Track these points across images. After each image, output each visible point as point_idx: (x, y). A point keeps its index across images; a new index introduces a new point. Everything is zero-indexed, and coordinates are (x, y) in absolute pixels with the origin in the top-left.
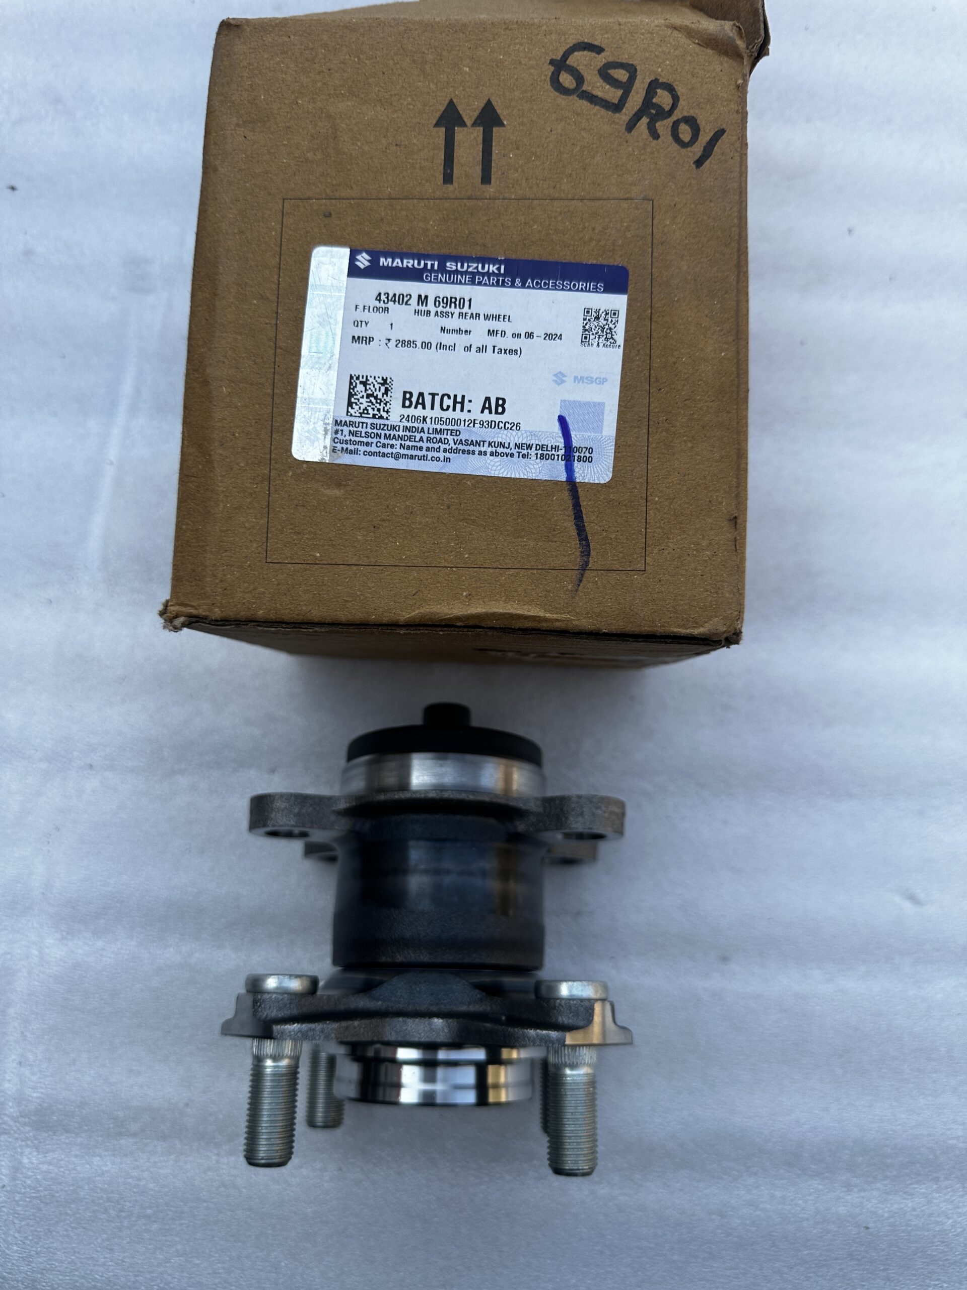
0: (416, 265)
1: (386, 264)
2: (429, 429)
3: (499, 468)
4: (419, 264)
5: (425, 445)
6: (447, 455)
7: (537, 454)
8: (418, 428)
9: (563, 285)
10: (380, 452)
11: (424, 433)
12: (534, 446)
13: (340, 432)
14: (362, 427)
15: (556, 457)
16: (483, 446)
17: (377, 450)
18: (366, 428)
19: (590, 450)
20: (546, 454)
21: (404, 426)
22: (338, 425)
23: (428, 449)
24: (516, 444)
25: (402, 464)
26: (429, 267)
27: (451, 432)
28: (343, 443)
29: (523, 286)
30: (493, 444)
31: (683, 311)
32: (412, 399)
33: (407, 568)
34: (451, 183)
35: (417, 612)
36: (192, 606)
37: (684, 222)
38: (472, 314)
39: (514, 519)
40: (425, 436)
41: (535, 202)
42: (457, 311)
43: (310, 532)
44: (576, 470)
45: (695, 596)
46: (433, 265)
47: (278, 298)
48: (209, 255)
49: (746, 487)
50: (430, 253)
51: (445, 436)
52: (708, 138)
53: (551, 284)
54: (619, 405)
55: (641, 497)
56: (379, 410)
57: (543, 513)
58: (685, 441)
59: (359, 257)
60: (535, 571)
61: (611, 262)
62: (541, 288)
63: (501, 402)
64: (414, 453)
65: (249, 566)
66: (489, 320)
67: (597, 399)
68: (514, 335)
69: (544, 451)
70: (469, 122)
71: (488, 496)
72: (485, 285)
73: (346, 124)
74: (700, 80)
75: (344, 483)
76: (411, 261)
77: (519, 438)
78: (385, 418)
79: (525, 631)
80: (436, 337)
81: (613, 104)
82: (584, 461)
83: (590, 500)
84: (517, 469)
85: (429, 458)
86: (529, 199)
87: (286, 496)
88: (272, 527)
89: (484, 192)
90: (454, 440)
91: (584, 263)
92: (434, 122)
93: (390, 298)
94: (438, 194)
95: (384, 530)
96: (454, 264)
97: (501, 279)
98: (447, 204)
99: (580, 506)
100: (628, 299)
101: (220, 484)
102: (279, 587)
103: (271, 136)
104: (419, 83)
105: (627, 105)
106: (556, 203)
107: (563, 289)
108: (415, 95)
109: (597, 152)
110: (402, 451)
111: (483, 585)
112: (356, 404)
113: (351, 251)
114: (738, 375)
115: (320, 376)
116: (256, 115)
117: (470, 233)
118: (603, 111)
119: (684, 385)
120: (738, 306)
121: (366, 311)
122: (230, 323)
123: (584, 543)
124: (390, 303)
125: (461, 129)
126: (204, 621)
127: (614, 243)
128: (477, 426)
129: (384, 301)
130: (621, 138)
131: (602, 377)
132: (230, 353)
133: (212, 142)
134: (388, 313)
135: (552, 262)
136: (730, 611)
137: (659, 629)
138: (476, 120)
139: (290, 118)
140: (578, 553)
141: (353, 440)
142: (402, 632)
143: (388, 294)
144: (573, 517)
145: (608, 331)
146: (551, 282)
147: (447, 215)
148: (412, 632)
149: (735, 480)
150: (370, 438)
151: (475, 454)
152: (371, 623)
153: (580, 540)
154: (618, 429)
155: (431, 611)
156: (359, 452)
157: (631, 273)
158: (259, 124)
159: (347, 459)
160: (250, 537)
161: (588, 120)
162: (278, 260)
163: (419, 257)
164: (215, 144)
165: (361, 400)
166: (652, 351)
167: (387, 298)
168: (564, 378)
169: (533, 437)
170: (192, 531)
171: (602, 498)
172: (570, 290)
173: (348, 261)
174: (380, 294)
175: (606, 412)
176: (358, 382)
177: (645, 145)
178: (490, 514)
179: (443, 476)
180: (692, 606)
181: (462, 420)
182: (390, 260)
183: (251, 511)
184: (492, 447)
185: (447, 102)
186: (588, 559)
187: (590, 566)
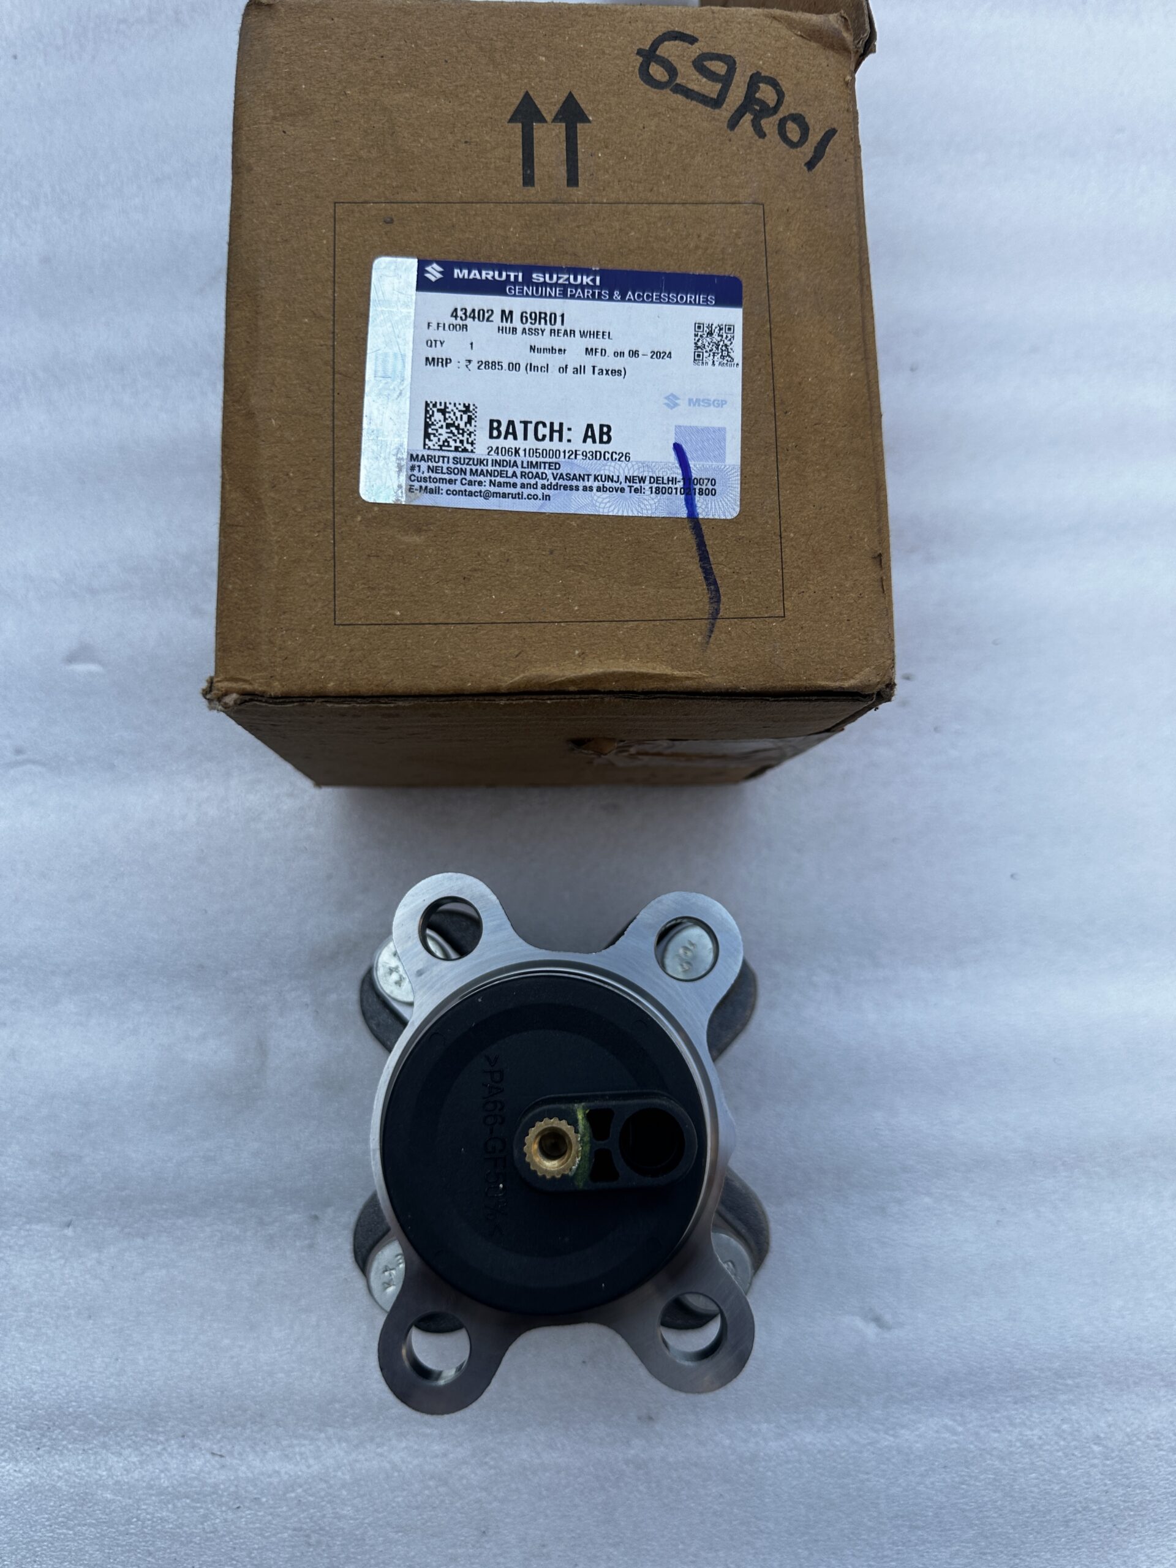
0: (497, 277)
1: (461, 276)
2: (522, 462)
3: (608, 505)
4: (500, 275)
5: (519, 481)
6: (546, 492)
7: (651, 488)
8: (510, 461)
9: (669, 298)
10: (465, 491)
11: (517, 467)
12: (648, 479)
13: (417, 469)
14: (443, 462)
15: (674, 491)
16: (588, 481)
17: (463, 488)
18: (448, 462)
19: (713, 481)
20: (663, 488)
21: (493, 460)
22: (414, 460)
23: (523, 486)
24: (626, 477)
25: (493, 504)
26: (512, 279)
27: (550, 466)
28: (421, 481)
29: (623, 299)
30: (599, 478)
31: (806, 326)
32: (501, 429)
33: (507, 625)
34: (533, 185)
35: (522, 675)
36: (245, 681)
37: (799, 229)
38: (566, 331)
39: (629, 564)
40: (518, 471)
41: (630, 206)
42: (548, 327)
43: (387, 587)
44: (699, 505)
45: (842, 644)
46: (516, 277)
47: (334, 317)
48: (246, 267)
49: (887, 522)
50: (513, 263)
51: (542, 470)
52: (819, 138)
53: (654, 297)
54: (742, 430)
55: (775, 533)
56: (462, 442)
57: (662, 555)
58: (818, 471)
59: (429, 269)
60: (658, 623)
61: (721, 272)
62: (643, 301)
63: (605, 429)
64: (507, 490)
65: (314, 630)
66: (586, 337)
67: (717, 424)
68: (616, 354)
69: (660, 487)
70: (549, 118)
71: (597, 538)
72: (579, 298)
73: (405, 118)
74: (805, 75)
75: (424, 528)
76: (491, 273)
77: (629, 470)
78: (470, 450)
79: (649, 694)
80: (525, 357)
81: (712, 99)
82: (706, 494)
83: (716, 539)
84: (629, 506)
85: (525, 496)
86: (623, 203)
87: (356, 544)
88: (340, 582)
89: (570, 195)
90: (553, 474)
91: (691, 273)
92: (509, 117)
93: (468, 314)
94: (518, 197)
95: (476, 582)
96: (540, 275)
97: (597, 291)
98: (528, 209)
99: (705, 546)
100: (743, 313)
101: (273, 533)
102: (352, 653)
103: (316, 131)
104: (489, 73)
105: (727, 100)
106: (654, 208)
107: (668, 303)
108: (485, 86)
109: (697, 151)
110: (493, 489)
111: (596, 641)
112: (434, 435)
113: (418, 262)
114: (870, 399)
115: (390, 404)
116: (297, 107)
117: (558, 241)
118: (701, 107)
119: (812, 408)
120: (863, 322)
121: (441, 328)
122: (277, 345)
123: (712, 587)
124: (468, 319)
125: (540, 125)
126: (260, 698)
127: (723, 251)
128: (580, 457)
129: (461, 318)
130: (723, 135)
131: (720, 399)
132: (278, 379)
133: (244, 138)
134: (467, 330)
135: (653, 273)
136: (882, 660)
137: (805, 683)
138: (557, 115)
139: (338, 111)
140: (706, 599)
141: (433, 477)
142: (502, 703)
143: (466, 310)
144: (698, 558)
145: (724, 348)
146: (654, 294)
147: (530, 221)
148: (514, 702)
149: (876, 513)
150: (453, 474)
151: (578, 490)
152: (466, 693)
153: (708, 585)
154: (743, 458)
155: (539, 673)
156: (441, 491)
157: (744, 285)
158: (301, 118)
159: (426, 500)
160: (313, 596)
161: (684, 115)
162: (332, 272)
163: (500, 268)
164: (248, 139)
165: (440, 431)
166: (775, 370)
167: (465, 314)
168: (677, 401)
169: (646, 469)
170: (240, 590)
171: (729, 535)
172: (677, 303)
173: (416, 273)
174: (456, 310)
175: (728, 437)
176: (435, 410)
177: (750, 143)
178: (601, 559)
179: (542, 516)
180: (840, 655)
181: (562, 451)
182: (466, 272)
183: (313, 564)
184: (598, 481)
185: (522, 94)
186: (719, 606)
187: (721, 614)
